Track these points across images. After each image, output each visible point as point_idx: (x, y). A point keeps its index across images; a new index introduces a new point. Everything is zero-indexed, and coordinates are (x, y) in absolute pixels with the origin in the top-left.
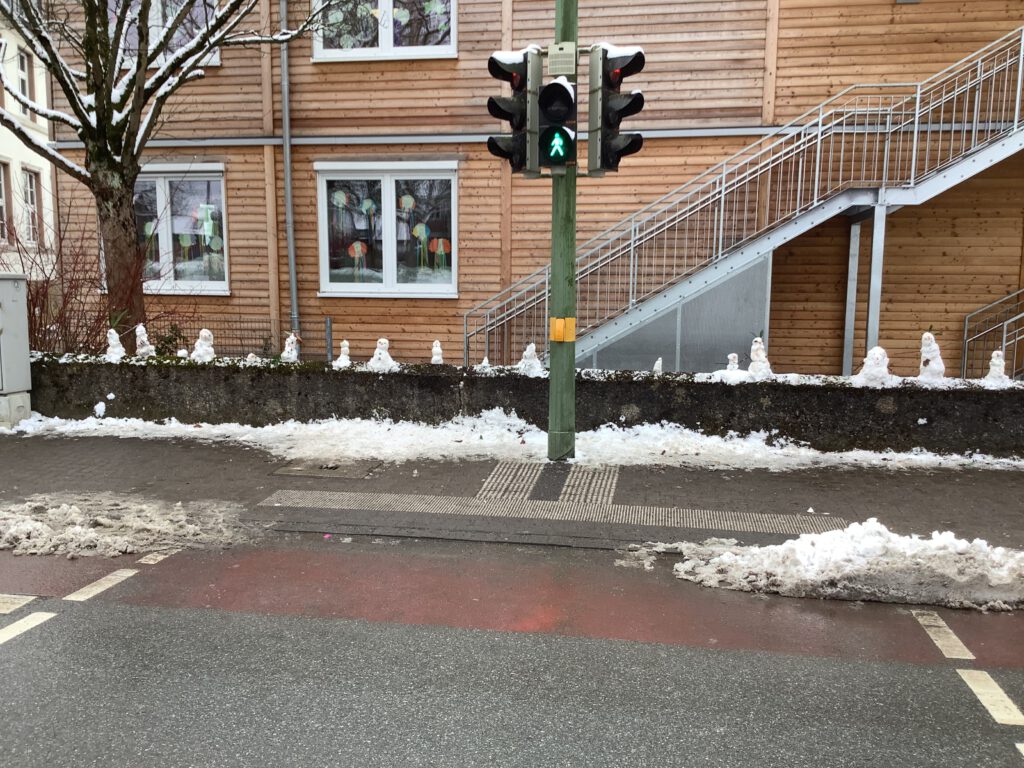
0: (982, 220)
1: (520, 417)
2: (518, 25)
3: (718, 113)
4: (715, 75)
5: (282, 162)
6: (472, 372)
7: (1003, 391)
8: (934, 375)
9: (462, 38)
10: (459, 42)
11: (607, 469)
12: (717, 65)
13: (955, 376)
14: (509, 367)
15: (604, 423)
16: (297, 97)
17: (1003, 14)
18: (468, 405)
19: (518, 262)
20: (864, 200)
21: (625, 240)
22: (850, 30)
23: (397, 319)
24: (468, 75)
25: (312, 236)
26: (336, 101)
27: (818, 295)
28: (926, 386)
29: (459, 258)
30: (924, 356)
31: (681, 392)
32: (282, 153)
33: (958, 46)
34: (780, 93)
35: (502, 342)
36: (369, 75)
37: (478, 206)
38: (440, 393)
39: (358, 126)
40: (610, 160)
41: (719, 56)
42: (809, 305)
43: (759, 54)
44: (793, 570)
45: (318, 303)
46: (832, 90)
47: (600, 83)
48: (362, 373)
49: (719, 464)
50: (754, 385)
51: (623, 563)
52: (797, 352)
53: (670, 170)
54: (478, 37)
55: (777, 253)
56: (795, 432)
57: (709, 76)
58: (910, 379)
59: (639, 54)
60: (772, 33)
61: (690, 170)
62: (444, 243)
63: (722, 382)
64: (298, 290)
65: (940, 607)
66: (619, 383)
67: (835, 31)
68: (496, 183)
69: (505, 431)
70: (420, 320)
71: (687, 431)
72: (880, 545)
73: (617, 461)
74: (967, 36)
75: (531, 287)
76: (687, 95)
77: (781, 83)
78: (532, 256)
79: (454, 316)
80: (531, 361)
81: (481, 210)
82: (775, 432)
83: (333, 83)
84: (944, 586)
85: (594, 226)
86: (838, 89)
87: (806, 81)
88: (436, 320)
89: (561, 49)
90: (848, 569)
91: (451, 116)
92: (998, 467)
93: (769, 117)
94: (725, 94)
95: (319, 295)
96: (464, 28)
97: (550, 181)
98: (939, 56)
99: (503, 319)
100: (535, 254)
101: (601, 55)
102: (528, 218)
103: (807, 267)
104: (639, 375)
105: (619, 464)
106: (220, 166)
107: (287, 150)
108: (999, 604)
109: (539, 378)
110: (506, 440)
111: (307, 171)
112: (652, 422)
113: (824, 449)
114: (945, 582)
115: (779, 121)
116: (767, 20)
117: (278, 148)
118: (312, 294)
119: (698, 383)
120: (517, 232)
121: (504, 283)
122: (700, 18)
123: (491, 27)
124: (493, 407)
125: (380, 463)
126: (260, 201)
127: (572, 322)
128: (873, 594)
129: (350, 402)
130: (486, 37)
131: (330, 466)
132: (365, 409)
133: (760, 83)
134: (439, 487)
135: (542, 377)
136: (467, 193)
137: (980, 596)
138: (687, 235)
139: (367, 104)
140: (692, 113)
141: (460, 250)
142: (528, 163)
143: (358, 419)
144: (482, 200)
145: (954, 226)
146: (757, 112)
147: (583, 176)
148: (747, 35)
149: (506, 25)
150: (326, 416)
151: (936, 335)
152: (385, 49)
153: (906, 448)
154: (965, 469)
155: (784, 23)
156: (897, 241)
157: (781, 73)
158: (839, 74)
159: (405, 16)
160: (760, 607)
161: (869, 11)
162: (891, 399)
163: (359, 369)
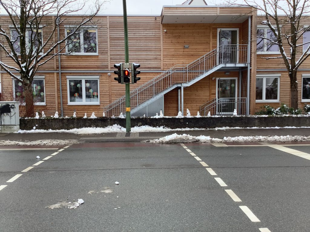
0: (202, 88)
1: (120, 126)
2: (111, 49)
3: (152, 68)
4: (151, 61)
5: (59, 76)
6: (111, 118)
7: (199, 118)
8: (189, 116)
9: (99, 51)
10: (99, 52)
12: (151, 59)
13: (192, 116)
14: (118, 117)
15: (135, 126)
16: (62, 62)
17: (203, 51)
18: (110, 124)
19: (113, 97)
20: (179, 85)
22: (176, 53)
23: (86, 110)
24: (101, 59)
25: (66, 92)
27: (173, 103)
29: (100, 96)
30: (187, 113)
31: (149, 120)
32: (59, 74)
34: (164, 64)
36: (79, 58)
38: (105, 122)
39: (76, 69)
40: (135, 81)
41: (152, 57)
42: (172, 105)
43: (160, 57)
44: (165, 140)
45: (67, 107)
46: (173, 64)
47: (133, 69)
50: (161, 118)
51: (142, 142)
53: (144, 79)
55: (165, 95)
56: (167, 126)
58: (185, 116)
59: (139, 65)
60: (162, 53)
62: (96, 93)
63: (155, 118)
64: (63, 104)
65: (183, 143)
66: (138, 119)
67: (173, 53)
68: (108, 81)
69: (117, 128)
70: (91, 110)
71: (150, 127)
72: (176, 136)
73: (138, 132)
76: (146, 64)
77: (164, 62)
78: (116, 96)
79: (99, 109)
80: (122, 116)
81: (105, 86)
82: (164, 126)
83: (70, 60)
86: (175, 64)
87: (169, 62)
88: (95, 110)
89: (126, 64)
90: (172, 139)
91: (97, 67)
92: (199, 130)
93: (162, 68)
94: (153, 64)
95: (68, 105)
96: (99, 49)
97: (125, 85)
98: (192, 58)
101: (133, 65)
102: (115, 88)
103: (171, 97)
104: (141, 117)
106: (44, 77)
107: (60, 73)
108: (190, 142)
110: (118, 130)
111: (65, 78)
112: (144, 126)
113: (172, 129)
114: (184, 140)
115: (164, 70)
116: (161, 50)
117: (58, 73)
118: (66, 105)
119: (151, 118)
120: (112, 91)
121: (110, 101)
122: (148, 50)
123: (105, 49)
124: (115, 124)
125: (96, 134)
126: (53, 85)
127: (130, 108)
128: (175, 142)
129: (87, 124)
130: (104, 51)
131: (87, 134)
132: (90, 126)
133: (160, 62)
134: (109, 136)
135: (124, 118)
136: (101, 83)
137: (188, 141)
138: (148, 91)
139: (78, 64)
140: (147, 68)
141: (100, 95)
142: (121, 82)
144: (105, 84)
145: (197, 89)
146: (160, 68)
147: (131, 84)
148: (157, 53)
149: (109, 49)
150: (82, 127)
151: (189, 109)
152: (82, 53)
153: (185, 128)
154: (194, 130)
155: (164, 51)
156: (187, 92)
157: (164, 60)
158: (174, 61)
159: (86, 46)
160: (161, 145)
161: (179, 49)
162: (182, 120)
163: (89, 118)
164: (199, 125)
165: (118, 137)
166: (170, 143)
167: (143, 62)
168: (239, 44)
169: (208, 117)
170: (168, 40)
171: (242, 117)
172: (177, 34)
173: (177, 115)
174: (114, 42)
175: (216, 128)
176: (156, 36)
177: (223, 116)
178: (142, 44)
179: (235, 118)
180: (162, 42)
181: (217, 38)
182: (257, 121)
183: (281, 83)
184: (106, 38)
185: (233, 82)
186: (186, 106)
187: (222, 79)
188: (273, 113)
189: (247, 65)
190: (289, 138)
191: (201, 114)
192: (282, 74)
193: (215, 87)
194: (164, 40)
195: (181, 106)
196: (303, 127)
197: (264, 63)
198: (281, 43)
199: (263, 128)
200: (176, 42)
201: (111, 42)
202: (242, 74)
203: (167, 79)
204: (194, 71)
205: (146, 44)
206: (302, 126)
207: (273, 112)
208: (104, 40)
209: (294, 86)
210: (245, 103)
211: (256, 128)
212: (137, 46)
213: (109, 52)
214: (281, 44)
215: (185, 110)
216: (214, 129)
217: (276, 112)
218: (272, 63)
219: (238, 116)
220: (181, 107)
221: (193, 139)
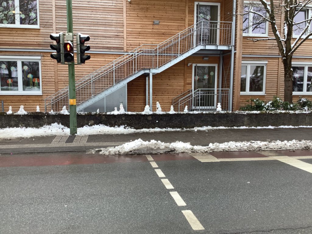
0: (175, 76)
1: (62, 125)
2: (57, 21)
3: (113, 48)
4: (111, 39)
6: (48, 114)
7: (173, 114)
8: (159, 111)
9: (41, 23)
10: (40, 25)
11: (85, 136)
12: (111, 36)
13: (163, 111)
14: (59, 112)
15: (85, 125)
17: (177, 29)
18: (47, 122)
19: (60, 85)
20: (147, 71)
21: (90, 79)
22: (143, 30)
23: (24, 101)
24: (43, 33)
26: (2, 38)
27: (140, 94)
28: (158, 114)
29: (42, 84)
30: (157, 107)
31: (104, 117)
33: (168, 35)
34: (128, 44)
35: (56, 107)
36: (13, 32)
37: (47, 69)
38: (39, 119)
39: (9, 46)
40: (83, 61)
42: (138, 97)
43: (122, 34)
44: (123, 150)
46: (140, 44)
47: (79, 43)
48: (16, 115)
49: (113, 133)
50: (121, 115)
51: (88, 153)
52: (135, 108)
53: (101, 62)
54: (46, 24)
55: (128, 84)
56: (130, 125)
57: (110, 39)
58: (154, 112)
59: (88, 37)
60: (125, 29)
61: (107, 62)
62: (37, 80)
63: (113, 114)
65: (151, 154)
66: (88, 115)
67: (140, 30)
68: (53, 63)
69: (58, 129)
70: (30, 101)
71: (106, 126)
72: (140, 143)
73: (88, 134)
74: (170, 33)
75: (64, 92)
76: (104, 43)
77: (128, 42)
78: (64, 83)
79: (41, 100)
80: (65, 110)
81: (48, 70)
82: (126, 125)
84: (152, 150)
85: (81, 75)
86: (142, 44)
87: (134, 42)
88: (36, 101)
89: (69, 34)
90: (134, 148)
91: (38, 44)
92: (173, 131)
93: (125, 50)
94: (114, 43)
96: (41, 21)
97: (67, 66)
98: (164, 38)
99: (56, 101)
100: (65, 83)
101: (79, 36)
102: (62, 73)
103: (137, 87)
104: (93, 113)
105: (89, 134)
108: (162, 152)
109: (67, 115)
110: (58, 131)
112: (97, 125)
113: (137, 129)
114: (152, 149)
115: (128, 51)
116: (123, 26)
119: (108, 115)
120: (59, 77)
121: (56, 91)
122: (107, 24)
123: (49, 21)
124: (55, 123)
125: (23, 138)
127: (75, 100)
128: (139, 153)
129: (12, 123)
130: (48, 24)
131: (9, 139)
132: (17, 125)
133: (123, 41)
134: (41, 142)
135: (68, 114)
136: (44, 66)
137: (158, 151)
138: (106, 79)
139: (12, 40)
140: (106, 48)
141: (42, 81)
142: (62, 61)
143: (15, 128)
144: (49, 68)
145: (169, 78)
146: (122, 49)
147: (76, 64)
148: (119, 29)
149: (54, 21)
150: (5, 127)
151: (159, 102)
152: (17, 25)
153: (154, 128)
154: (166, 131)
155: (127, 27)
156: (157, 81)
157: (128, 39)
158: (141, 40)
159: (23, 16)
160: (117, 158)
161: (148, 25)
162: (150, 117)
163: (15, 114)
164: (172, 124)
165: (54, 144)
166: (132, 155)
167: (100, 40)
168: (221, 21)
169: (184, 113)
170: (133, 13)
171: (228, 113)
172: (145, 6)
173: (143, 110)
174: (61, 11)
175: (195, 128)
176: (118, 7)
177: (204, 112)
178: (99, 16)
179: (219, 114)
180: (125, 15)
181: (193, 14)
182: (246, 119)
183: (268, 71)
184: (51, 6)
185: (212, 69)
186: (156, 98)
187: (199, 65)
188: (264, 109)
189: (230, 47)
190: (298, 145)
191: (175, 110)
192: (268, 62)
193: (191, 75)
194: (128, 12)
195: (149, 98)
196: (302, 126)
197: (249, 47)
198: (275, 20)
199: (253, 127)
200: (143, 15)
201: (57, 11)
202: (223, 60)
203: (132, 64)
204: (166, 54)
205: (104, 16)
206: (300, 125)
207: (263, 107)
208: (48, 9)
209: (289, 74)
210: (228, 95)
211: (244, 127)
212: (93, 18)
213: (54, 24)
214: (274, 22)
215: (154, 104)
216: (192, 129)
217: (267, 107)
218: (258, 47)
219: (223, 112)
220: (149, 100)
221: (166, 147)
